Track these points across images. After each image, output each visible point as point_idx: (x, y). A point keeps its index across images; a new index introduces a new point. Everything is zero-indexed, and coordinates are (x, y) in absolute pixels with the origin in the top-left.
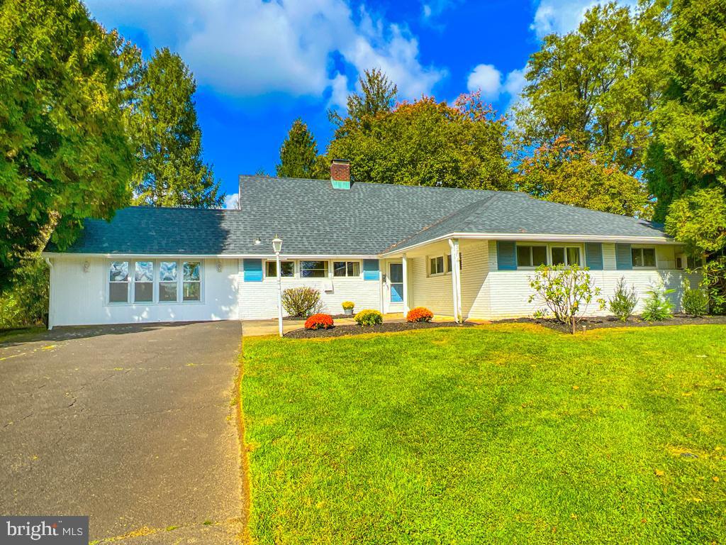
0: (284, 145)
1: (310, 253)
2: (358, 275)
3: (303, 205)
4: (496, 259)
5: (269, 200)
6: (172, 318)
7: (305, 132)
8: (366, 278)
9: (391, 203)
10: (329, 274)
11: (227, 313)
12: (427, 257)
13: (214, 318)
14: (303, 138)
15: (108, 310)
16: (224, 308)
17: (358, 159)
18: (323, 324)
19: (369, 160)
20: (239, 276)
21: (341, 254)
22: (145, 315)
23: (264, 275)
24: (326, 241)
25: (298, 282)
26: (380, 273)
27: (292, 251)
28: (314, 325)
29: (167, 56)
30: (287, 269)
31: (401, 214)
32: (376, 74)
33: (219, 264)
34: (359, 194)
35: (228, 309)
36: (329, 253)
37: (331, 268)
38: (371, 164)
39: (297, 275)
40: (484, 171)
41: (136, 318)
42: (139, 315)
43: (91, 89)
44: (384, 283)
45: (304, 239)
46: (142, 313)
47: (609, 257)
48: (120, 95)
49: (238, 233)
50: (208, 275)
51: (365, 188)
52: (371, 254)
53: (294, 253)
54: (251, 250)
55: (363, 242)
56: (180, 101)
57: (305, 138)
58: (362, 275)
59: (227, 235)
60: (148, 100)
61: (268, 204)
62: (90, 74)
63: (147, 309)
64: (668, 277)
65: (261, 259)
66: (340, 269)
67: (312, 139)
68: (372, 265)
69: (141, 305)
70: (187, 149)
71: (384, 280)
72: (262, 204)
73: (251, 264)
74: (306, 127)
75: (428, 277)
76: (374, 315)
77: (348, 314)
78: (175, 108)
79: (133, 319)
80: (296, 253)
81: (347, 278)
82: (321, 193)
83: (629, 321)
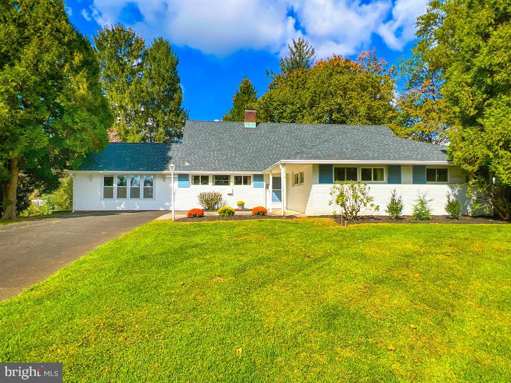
0: (235, 95)
1: (217, 170)
2: (250, 184)
3: (222, 139)
4: (318, 176)
5: (201, 136)
6: (137, 208)
7: (249, 86)
8: (255, 187)
9: (282, 136)
10: (231, 184)
11: (169, 206)
12: (293, 173)
13: (161, 209)
14: (248, 90)
15: (103, 202)
16: (167, 204)
17: (275, 104)
18: (196, 215)
19: (283, 105)
20: (175, 184)
21: (238, 171)
22: (122, 206)
23: (191, 184)
24: (230, 163)
25: (210, 188)
26: (265, 183)
27: (207, 169)
28: (191, 215)
29: (161, 42)
30: (205, 180)
31: (286, 143)
32: (301, 41)
33: (164, 177)
34: (261, 130)
35: (169, 204)
36: (230, 171)
37: (232, 180)
38: (284, 108)
39: (210, 184)
40: (362, 110)
41: (118, 208)
42: (120, 206)
43: (78, 83)
44: (267, 190)
45: (217, 161)
46: (121, 205)
47: (407, 175)
48: (132, 70)
49: (177, 158)
50: (158, 184)
51: (266, 126)
52: (257, 171)
53: (207, 170)
54: (181, 169)
55: (254, 163)
56: (167, 71)
57: (250, 90)
58: (252, 184)
59: (170, 159)
60: (148, 72)
61: (200, 139)
62: (78, 73)
63: (124, 203)
64: (457, 189)
65: (188, 174)
66: (238, 180)
67: (254, 90)
68: (259, 178)
69: (121, 200)
70: (172, 101)
71: (267, 187)
72: (196, 139)
73: (182, 177)
74: (251, 82)
75: (293, 186)
76: (227, 210)
77: (241, 209)
78: (164, 76)
79: (117, 208)
80: (209, 171)
81: (242, 186)
82: (236, 131)
83: (399, 219)
